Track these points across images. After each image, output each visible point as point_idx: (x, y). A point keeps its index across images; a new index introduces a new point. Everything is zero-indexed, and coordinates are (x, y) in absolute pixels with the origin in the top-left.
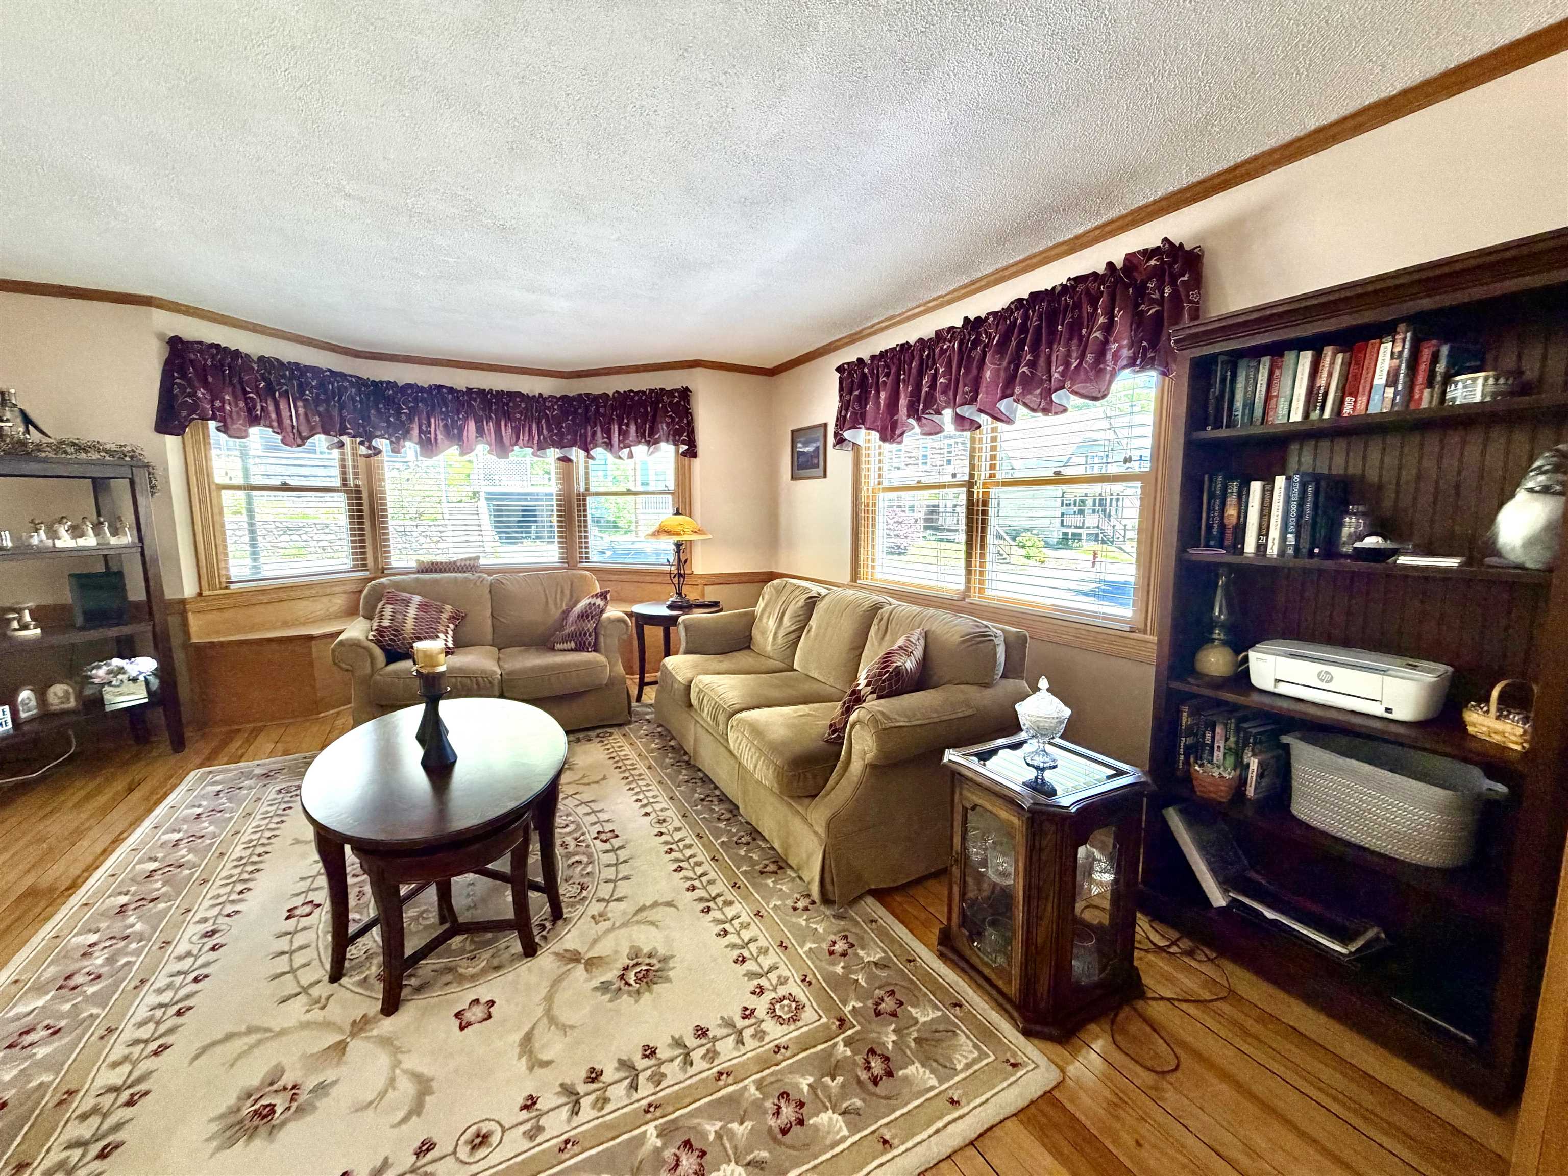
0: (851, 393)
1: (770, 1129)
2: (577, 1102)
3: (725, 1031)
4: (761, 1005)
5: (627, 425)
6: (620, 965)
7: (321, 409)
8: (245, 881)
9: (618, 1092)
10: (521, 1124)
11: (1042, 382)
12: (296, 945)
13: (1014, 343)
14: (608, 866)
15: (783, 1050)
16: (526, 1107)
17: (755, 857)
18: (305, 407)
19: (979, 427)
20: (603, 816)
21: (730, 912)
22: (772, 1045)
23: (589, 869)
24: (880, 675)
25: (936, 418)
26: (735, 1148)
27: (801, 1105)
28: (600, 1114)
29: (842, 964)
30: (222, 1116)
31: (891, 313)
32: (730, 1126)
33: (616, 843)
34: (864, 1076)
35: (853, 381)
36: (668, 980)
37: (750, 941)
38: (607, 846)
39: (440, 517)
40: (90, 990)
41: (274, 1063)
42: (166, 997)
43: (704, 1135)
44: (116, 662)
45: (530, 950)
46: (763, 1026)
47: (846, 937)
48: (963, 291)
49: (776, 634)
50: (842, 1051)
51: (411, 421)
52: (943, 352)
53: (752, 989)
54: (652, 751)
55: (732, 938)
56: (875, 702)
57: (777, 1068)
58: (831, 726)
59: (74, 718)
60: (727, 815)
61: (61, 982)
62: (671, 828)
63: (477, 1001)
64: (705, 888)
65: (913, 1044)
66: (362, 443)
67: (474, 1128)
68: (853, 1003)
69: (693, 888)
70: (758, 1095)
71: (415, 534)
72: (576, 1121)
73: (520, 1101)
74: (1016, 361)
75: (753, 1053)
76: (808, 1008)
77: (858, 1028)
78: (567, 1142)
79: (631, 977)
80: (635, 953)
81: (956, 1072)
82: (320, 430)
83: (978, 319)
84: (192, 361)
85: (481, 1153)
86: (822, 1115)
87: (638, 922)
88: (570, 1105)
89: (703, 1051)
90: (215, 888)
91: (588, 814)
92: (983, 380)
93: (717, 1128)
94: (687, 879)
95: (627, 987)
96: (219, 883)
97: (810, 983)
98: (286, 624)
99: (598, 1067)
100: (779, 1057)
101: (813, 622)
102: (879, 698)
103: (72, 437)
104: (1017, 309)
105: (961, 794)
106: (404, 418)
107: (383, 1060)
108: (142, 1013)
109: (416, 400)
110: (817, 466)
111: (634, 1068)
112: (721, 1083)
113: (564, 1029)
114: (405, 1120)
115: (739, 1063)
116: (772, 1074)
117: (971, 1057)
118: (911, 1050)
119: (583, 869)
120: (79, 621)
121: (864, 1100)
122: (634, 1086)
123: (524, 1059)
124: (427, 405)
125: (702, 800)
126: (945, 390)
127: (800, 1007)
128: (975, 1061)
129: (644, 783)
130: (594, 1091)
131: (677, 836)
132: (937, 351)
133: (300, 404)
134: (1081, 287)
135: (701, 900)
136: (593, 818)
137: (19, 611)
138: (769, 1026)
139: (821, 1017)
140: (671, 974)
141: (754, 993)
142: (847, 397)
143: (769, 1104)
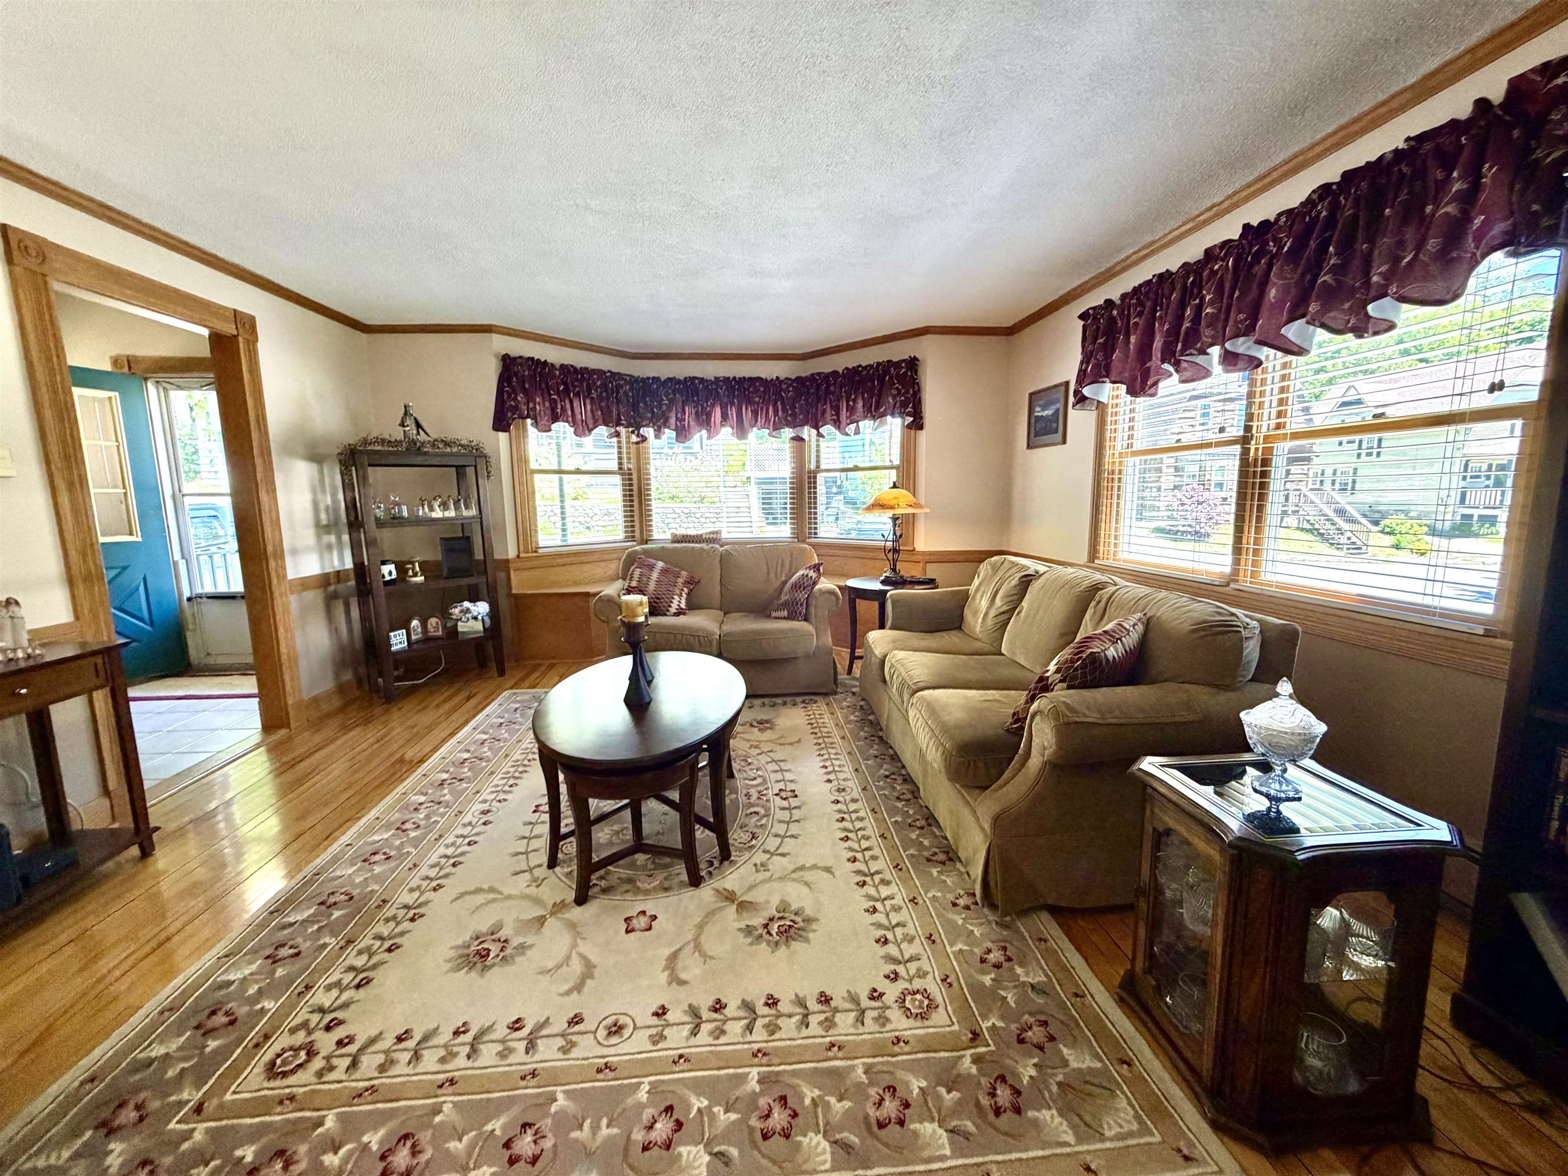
0: (1094, 342)
1: (867, 1117)
2: (698, 1026)
3: (848, 1006)
4: (891, 992)
5: (854, 401)
6: (767, 914)
7: (603, 404)
8: (517, 778)
9: (735, 1029)
10: (649, 1027)
11: (1353, 290)
12: (535, 833)
13: (1313, 244)
14: (780, 822)
15: (902, 1044)
16: (656, 1014)
17: (926, 843)
18: (591, 403)
19: (1260, 363)
20: (788, 776)
21: (885, 891)
22: (893, 1034)
23: (764, 821)
24: (1073, 661)
25: (1200, 359)
26: (827, 1123)
27: (907, 1105)
28: (716, 1042)
29: (993, 976)
30: (457, 947)
31: (1149, 238)
32: (827, 1098)
33: (794, 802)
34: (985, 1101)
35: (1098, 328)
36: (807, 940)
37: (898, 925)
38: (785, 804)
39: (717, 499)
40: (413, 834)
41: (497, 918)
42: (450, 851)
43: (801, 1098)
44: (466, 604)
45: (695, 881)
46: (888, 1013)
47: (1005, 949)
48: (1248, 191)
49: (986, 615)
50: (967, 1065)
51: (670, 410)
52: (1213, 273)
53: (887, 972)
54: (849, 722)
55: (880, 917)
56: (1062, 693)
57: (890, 1059)
58: (1014, 714)
59: (441, 643)
60: (909, 796)
61: (399, 825)
62: (848, 798)
63: (643, 913)
64: (866, 862)
65: (1055, 1089)
66: (633, 432)
67: (614, 1017)
68: (993, 1020)
69: (854, 860)
70: (864, 1078)
71: (698, 515)
72: (693, 1041)
73: (654, 1008)
74: (1316, 267)
75: (870, 1036)
76: (941, 1009)
77: (993, 1048)
78: (681, 1056)
79: (774, 929)
80: (783, 907)
81: (1102, 1138)
82: (601, 421)
83: (1265, 224)
84: (516, 374)
85: (614, 1040)
86: (927, 1124)
87: (794, 880)
88: (692, 1026)
89: (822, 1017)
90: (497, 780)
91: (776, 771)
92: (1266, 299)
93: (814, 1095)
94: (851, 849)
95: (767, 937)
96: (500, 776)
97: (950, 985)
98: (576, 583)
99: (724, 1000)
100: (896, 1049)
101: (1025, 604)
102: (1069, 688)
103: (443, 437)
104: (1321, 198)
105: (1152, 812)
106: (664, 407)
107: (566, 939)
108: (434, 859)
109: (674, 392)
110: (1056, 431)
111: (754, 1012)
112: (831, 1054)
113: (705, 956)
114: (568, 993)
115: (854, 1041)
116: (882, 1063)
117: (1126, 1128)
118: (1050, 1091)
119: (758, 820)
120: (445, 572)
121: (977, 1127)
122: (750, 1028)
123: (666, 973)
124: (682, 395)
125: (887, 777)
126: (1213, 321)
127: (932, 1006)
128: (1131, 1134)
129: (833, 751)
130: (715, 1020)
131: (852, 807)
132: (1205, 274)
133: (588, 401)
134: (1428, 146)
135: (859, 872)
136: (779, 776)
137: (413, 563)
138: (895, 1015)
139: (953, 1024)
140: (811, 935)
141: (887, 977)
142: (1090, 348)
143: (873, 1092)
